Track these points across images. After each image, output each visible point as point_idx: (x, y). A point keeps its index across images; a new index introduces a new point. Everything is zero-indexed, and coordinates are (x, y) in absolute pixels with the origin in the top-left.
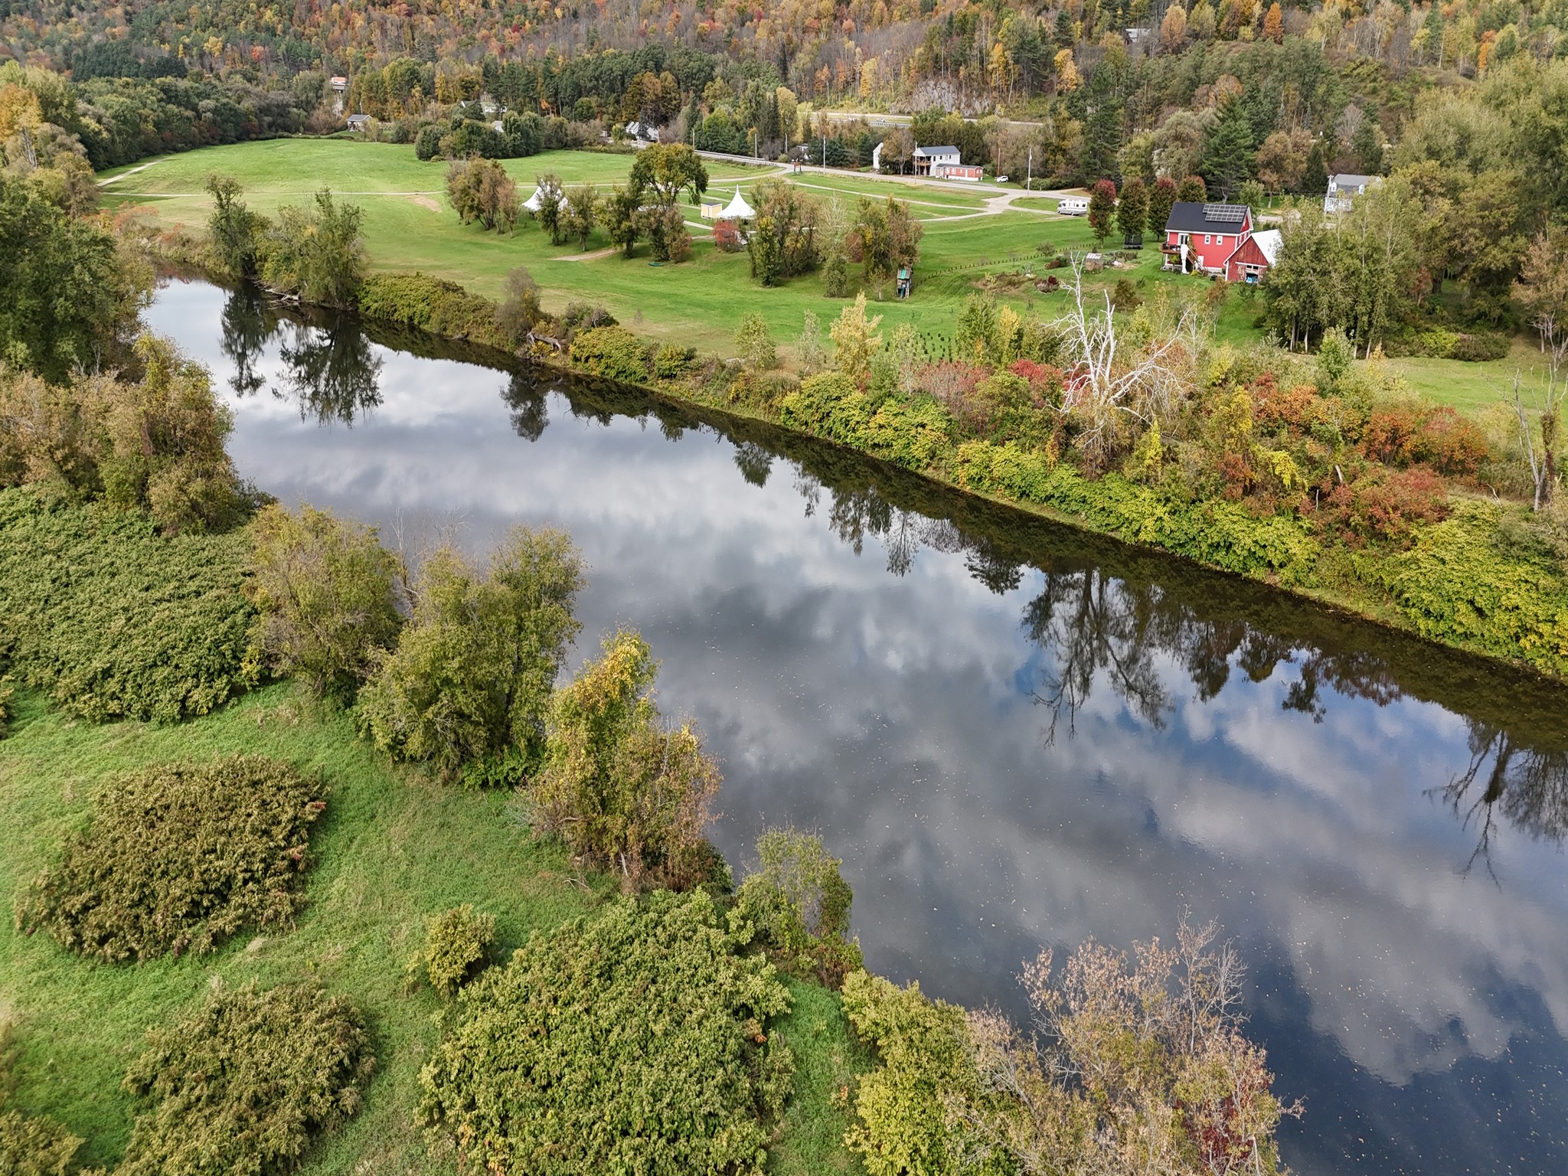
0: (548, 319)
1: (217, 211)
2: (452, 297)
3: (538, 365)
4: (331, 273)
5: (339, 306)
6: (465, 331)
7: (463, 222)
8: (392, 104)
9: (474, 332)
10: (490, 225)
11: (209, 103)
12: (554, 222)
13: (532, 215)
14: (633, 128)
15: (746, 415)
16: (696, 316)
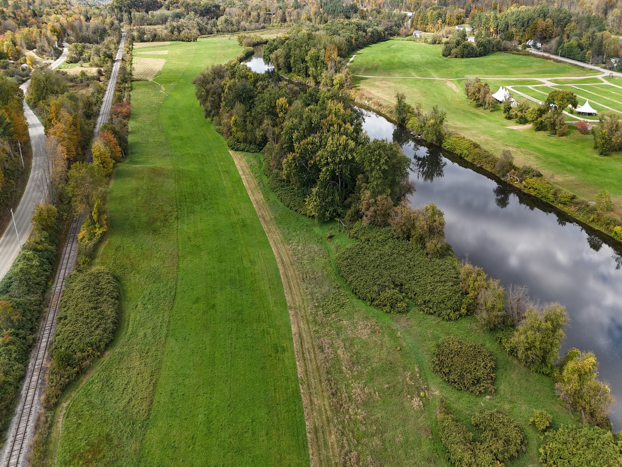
0: (515, 168)
1: (397, 104)
2: (477, 150)
3: (509, 184)
4: (435, 134)
5: (436, 144)
6: (481, 165)
7: (469, 101)
8: (430, 26)
9: (485, 166)
10: (481, 105)
11: (370, 29)
12: (508, 111)
14: (530, 43)
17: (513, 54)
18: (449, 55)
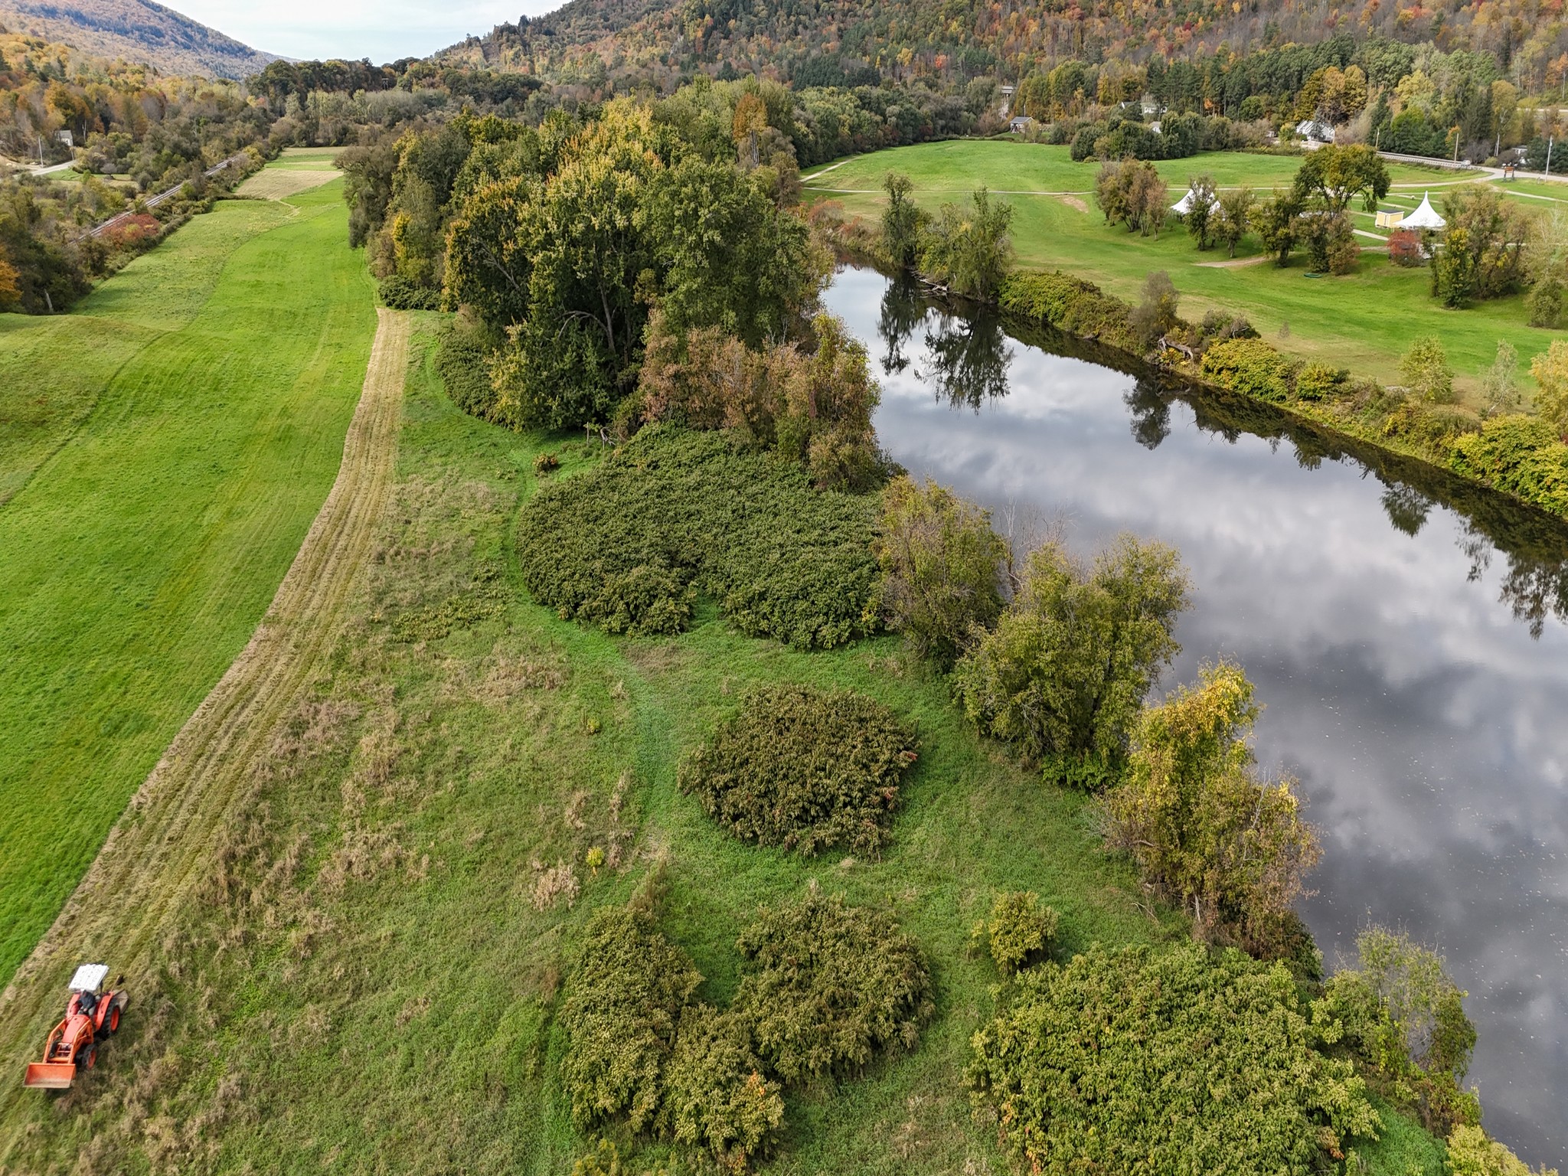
0: (1183, 326)
1: (889, 207)
2: (1088, 297)
3: (1167, 372)
4: (978, 267)
5: (983, 299)
6: (1096, 332)
7: (1108, 223)
8: (1055, 106)
9: (1106, 333)
10: (1135, 227)
11: (894, 109)
12: (1202, 226)
13: (1180, 218)
14: (1306, 128)
15: (1404, 451)
16: (1353, 335)
17: (1260, 153)
18: (1089, 154)
